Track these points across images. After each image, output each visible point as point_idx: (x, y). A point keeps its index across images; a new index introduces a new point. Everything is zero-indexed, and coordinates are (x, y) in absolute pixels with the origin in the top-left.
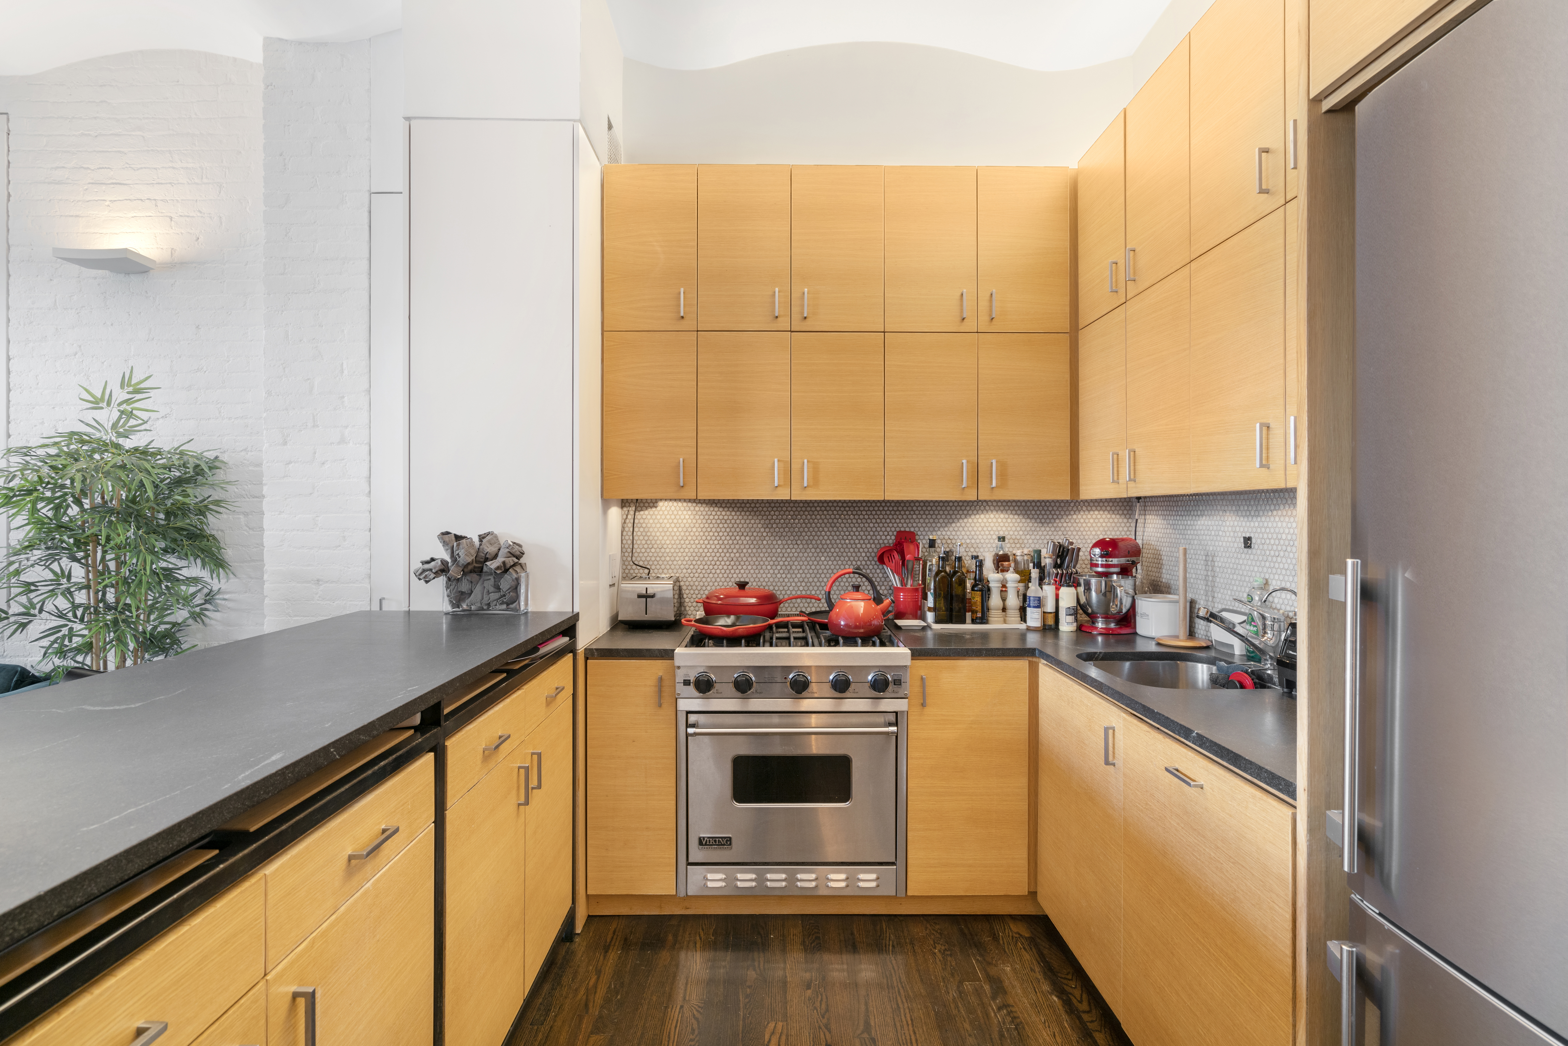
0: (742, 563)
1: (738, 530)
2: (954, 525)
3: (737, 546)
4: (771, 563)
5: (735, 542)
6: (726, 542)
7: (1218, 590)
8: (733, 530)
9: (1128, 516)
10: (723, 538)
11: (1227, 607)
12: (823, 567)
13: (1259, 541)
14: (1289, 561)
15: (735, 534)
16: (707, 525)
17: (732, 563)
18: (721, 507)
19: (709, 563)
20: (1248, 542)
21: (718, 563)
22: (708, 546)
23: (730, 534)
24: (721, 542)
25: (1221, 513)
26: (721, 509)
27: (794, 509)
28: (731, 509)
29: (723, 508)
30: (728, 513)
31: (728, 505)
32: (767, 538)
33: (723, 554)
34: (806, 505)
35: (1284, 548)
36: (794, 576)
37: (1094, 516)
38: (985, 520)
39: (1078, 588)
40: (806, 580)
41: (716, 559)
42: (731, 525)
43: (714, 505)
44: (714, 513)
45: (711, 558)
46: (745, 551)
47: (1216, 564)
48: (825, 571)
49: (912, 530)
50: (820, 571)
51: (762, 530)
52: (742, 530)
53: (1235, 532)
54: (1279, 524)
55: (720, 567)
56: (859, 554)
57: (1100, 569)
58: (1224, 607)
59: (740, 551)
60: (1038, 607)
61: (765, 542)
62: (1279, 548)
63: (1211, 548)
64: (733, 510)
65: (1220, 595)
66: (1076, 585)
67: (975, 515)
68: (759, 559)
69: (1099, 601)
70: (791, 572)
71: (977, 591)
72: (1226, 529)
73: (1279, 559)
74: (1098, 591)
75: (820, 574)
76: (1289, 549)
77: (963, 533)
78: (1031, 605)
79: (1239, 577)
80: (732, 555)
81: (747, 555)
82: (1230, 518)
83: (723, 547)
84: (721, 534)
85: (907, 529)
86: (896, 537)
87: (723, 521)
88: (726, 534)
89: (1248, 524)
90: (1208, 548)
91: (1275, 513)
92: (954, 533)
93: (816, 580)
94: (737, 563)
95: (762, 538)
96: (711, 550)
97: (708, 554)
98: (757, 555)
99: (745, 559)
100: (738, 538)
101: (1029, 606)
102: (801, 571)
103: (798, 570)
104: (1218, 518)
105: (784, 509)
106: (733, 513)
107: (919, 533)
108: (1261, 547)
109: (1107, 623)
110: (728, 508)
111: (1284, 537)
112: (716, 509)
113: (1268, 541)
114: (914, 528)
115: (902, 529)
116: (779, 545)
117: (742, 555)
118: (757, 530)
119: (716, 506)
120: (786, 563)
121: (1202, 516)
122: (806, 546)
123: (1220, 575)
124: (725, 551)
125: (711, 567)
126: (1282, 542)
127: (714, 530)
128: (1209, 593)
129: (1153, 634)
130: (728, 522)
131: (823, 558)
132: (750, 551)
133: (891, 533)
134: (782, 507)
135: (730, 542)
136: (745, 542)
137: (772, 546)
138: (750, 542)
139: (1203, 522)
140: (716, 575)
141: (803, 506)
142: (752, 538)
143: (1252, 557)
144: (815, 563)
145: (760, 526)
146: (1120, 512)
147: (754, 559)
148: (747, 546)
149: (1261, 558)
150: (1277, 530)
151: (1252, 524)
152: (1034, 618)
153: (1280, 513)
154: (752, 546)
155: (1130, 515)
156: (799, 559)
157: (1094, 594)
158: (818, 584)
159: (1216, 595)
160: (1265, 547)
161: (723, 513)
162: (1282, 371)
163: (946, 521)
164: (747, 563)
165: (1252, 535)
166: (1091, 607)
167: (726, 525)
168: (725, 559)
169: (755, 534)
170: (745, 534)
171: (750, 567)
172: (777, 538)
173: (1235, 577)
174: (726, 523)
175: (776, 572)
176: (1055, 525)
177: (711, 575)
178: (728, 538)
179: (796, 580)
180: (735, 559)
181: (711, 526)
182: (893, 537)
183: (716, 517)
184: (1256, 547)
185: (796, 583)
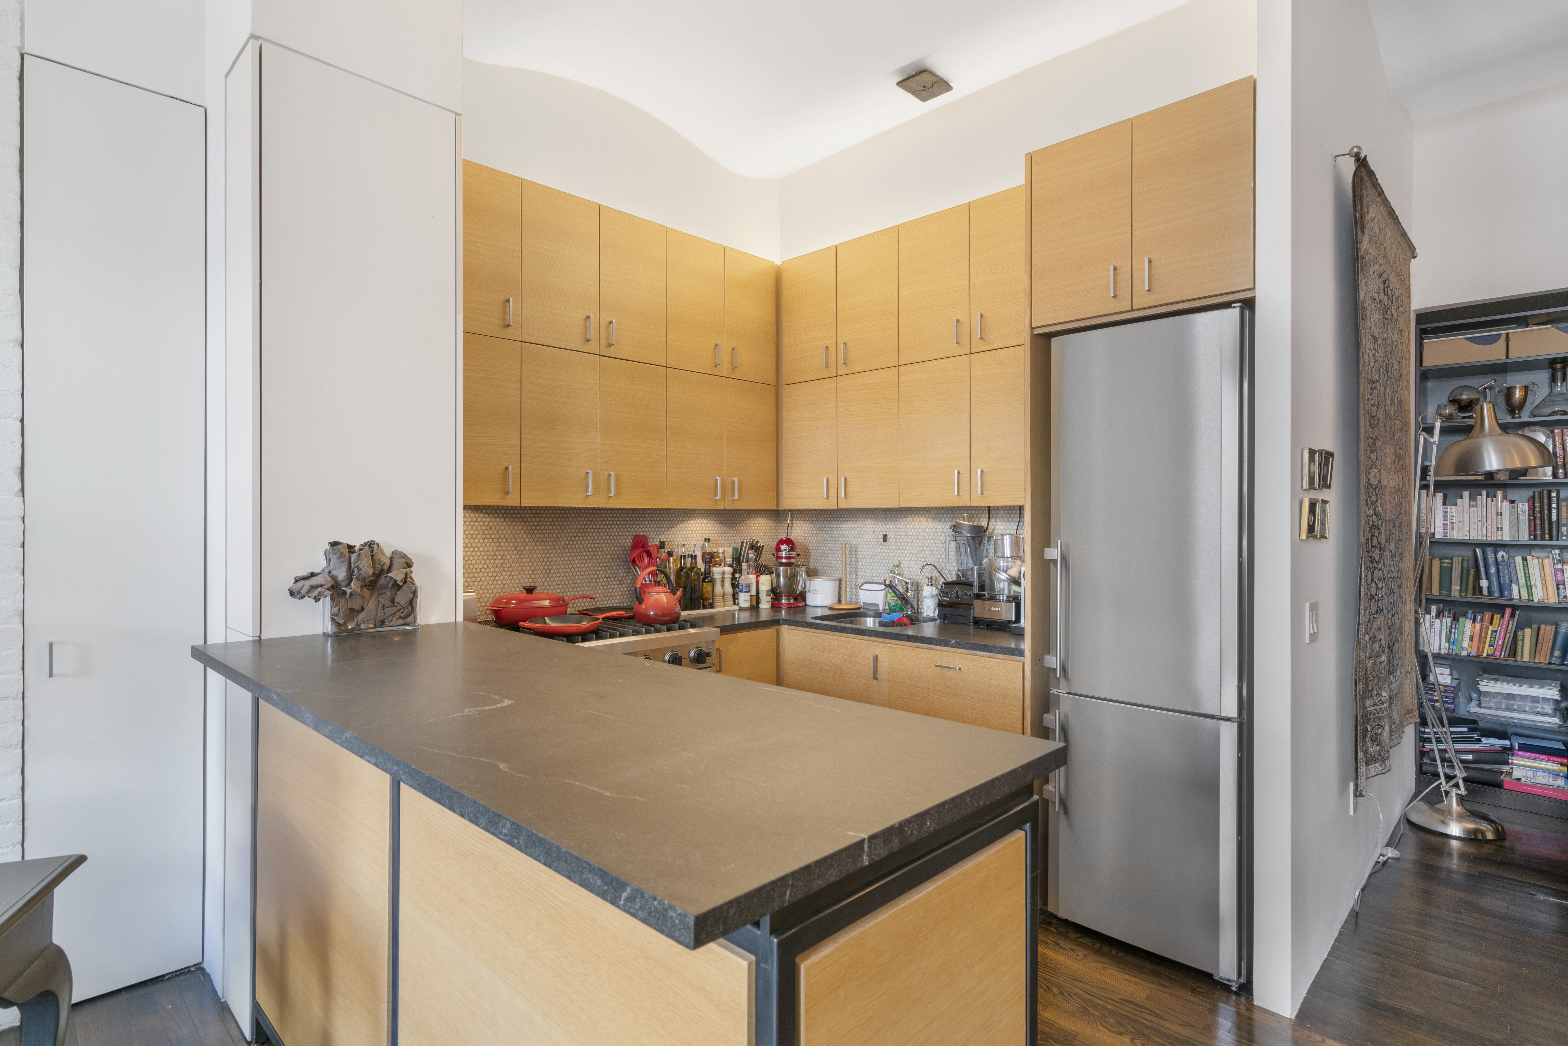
0: (506, 569)
1: (502, 536)
2: (673, 529)
3: (502, 553)
4: (533, 568)
5: (500, 548)
6: (491, 549)
7: (860, 570)
8: (498, 536)
9: (777, 522)
10: (488, 545)
11: (868, 581)
12: (577, 570)
13: (893, 537)
14: (915, 548)
15: (500, 540)
16: (472, 532)
17: (497, 570)
18: (486, 513)
19: (474, 571)
20: (885, 538)
21: (483, 570)
22: (474, 554)
23: (495, 540)
24: (486, 549)
25: (862, 519)
26: (486, 515)
27: (553, 515)
28: (496, 515)
29: (489, 514)
30: (493, 519)
31: (493, 511)
32: (529, 544)
33: (488, 562)
34: (563, 512)
35: (911, 541)
36: (552, 579)
37: (759, 522)
38: (694, 525)
39: (772, 575)
40: (563, 583)
41: (481, 566)
42: (495, 532)
43: (480, 511)
44: (479, 519)
45: (476, 566)
46: (509, 557)
47: (859, 553)
48: (578, 574)
49: (645, 534)
50: (575, 574)
51: (525, 536)
52: (507, 536)
53: (874, 532)
54: (908, 526)
55: (485, 574)
56: (605, 557)
57: (784, 561)
58: (865, 581)
59: (504, 557)
60: (748, 591)
61: (527, 548)
62: (908, 541)
63: (855, 543)
64: (498, 517)
65: (862, 573)
66: (771, 573)
67: (687, 521)
68: (522, 565)
69: (785, 585)
70: (550, 575)
71: (707, 582)
72: (867, 530)
73: (908, 548)
74: (785, 577)
75: (575, 576)
76: (915, 541)
77: (680, 536)
78: (744, 590)
79: (878, 561)
80: (497, 562)
81: (511, 561)
82: (870, 523)
83: (488, 553)
84: (486, 541)
85: (641, 534)
86: (633, 540)
87: (488, 528)
88: (491, 540)
89: (884, 526)
90: (851, 543)
91: (904, 519)
92: (673, 536)
93: (571, 582)
94: (502, 570)
95: (525, 544)
96: (476, 558)
97: (474, 562)
98: (520, 560)
99: (508, 565)
100: (502, 544)
101: (742, 591)
102: (558, 575)
103: (556, 573)
104: (861, 522)
105: (544, 515)
106: (498, 520)
107: (650, 537)
108: (894, 540)
109: (788, 599)
110: (493, 514)
111: (911, 534)
112: (482, 515)
113: (899, 537)
114: (646, 532)
115: (638, 534)
116: (539, 550)
117: (506, 561)
118: (520, 536)
119: (482, 512)
120: (546, 567)
121: (847, 521)
122: (562, 551)
123: (862, 560)
124: (490, 557)
125: (476, 575)
126: (909, 537)
127: (479, 536)
128: (853, 573)
129: (819, 604)
130: (493, 528)
131: (577, 562)
132: (513, 557)
133: (629, 537)
134: (542, 514)
135: (495, 548)
136: (509, 548)
137: (533, 552)
138: (513, 548)
139: (847, 526)
140: (481, 583)
141: (561, 513)
142: (516, 544)
143: (887, 547)
144: (571, 566)
145: (522, 532)
146: (773, 518)
147: (518, 565)
148: (511, 553)
149: (894, 547)
150: (906, 530)
151: (888, 526)
152: (744, 600)
153: (908, 519)
154: (515, 552)
155: (778, 520)
156: (557, 563)
157: (782, 579)
158: (573, 586)
159: (859, 573)
160: (898, 540)
161: (489, 519)
162: (968, 444)
163: (668, 526)
164: (511, 569)
165: (888, 533)
166: (779, 588)
167: (491, 532)
168: (490, 566)
169: (518, 540)
170: (509, 540)
171: (513, 573)
172: (538, 544)
173: (874, 561)
174: (491, 529)
175: (537, 576)
176: (737, 528)
177: (476, 583)
178: (493, 544)
179: (554, 583)
180: (499, 566)
181: (477, 532)
182: (631, 541)
183: (482, 524)
184: (891, 540)
185: (554, 586)
